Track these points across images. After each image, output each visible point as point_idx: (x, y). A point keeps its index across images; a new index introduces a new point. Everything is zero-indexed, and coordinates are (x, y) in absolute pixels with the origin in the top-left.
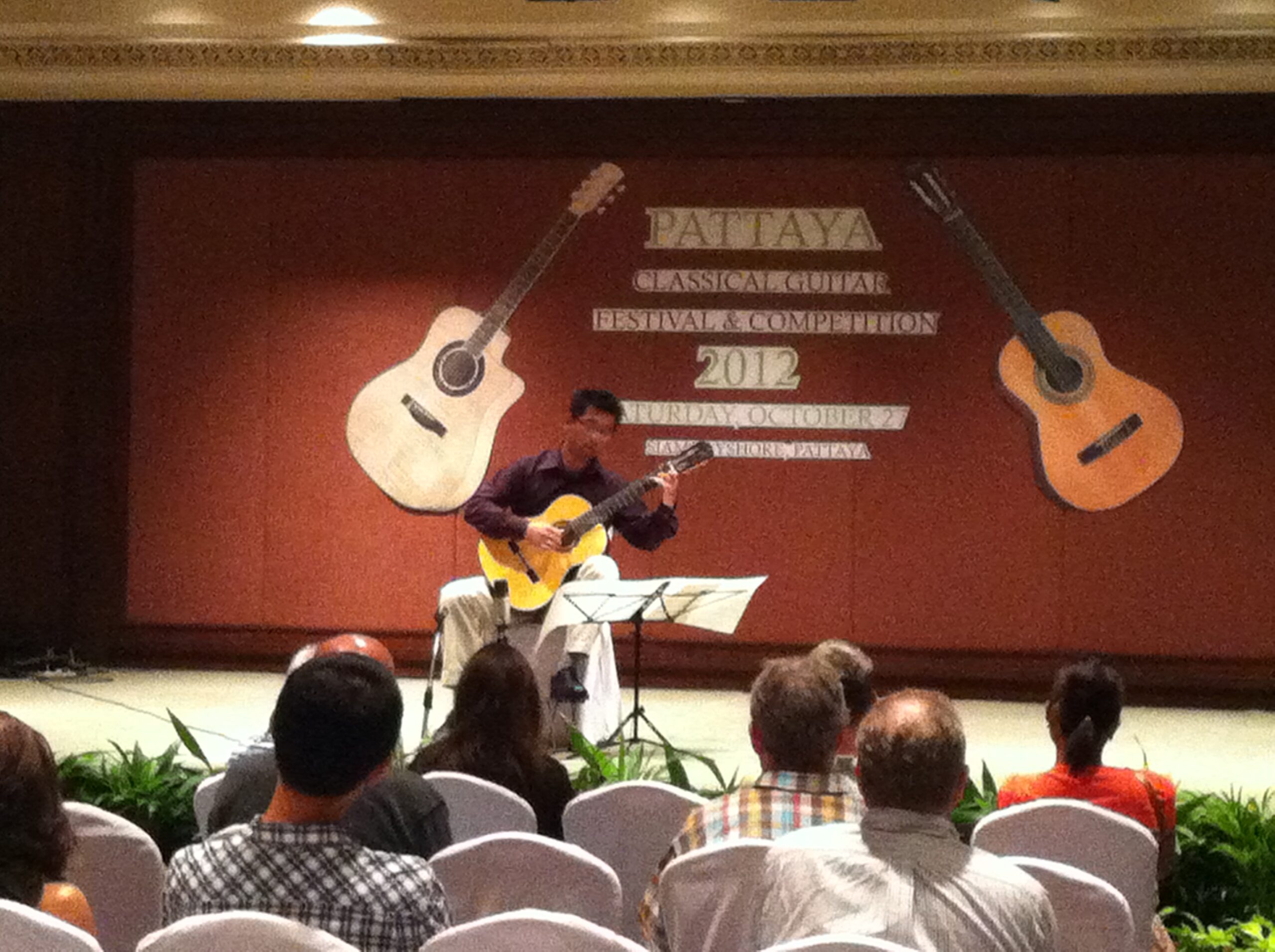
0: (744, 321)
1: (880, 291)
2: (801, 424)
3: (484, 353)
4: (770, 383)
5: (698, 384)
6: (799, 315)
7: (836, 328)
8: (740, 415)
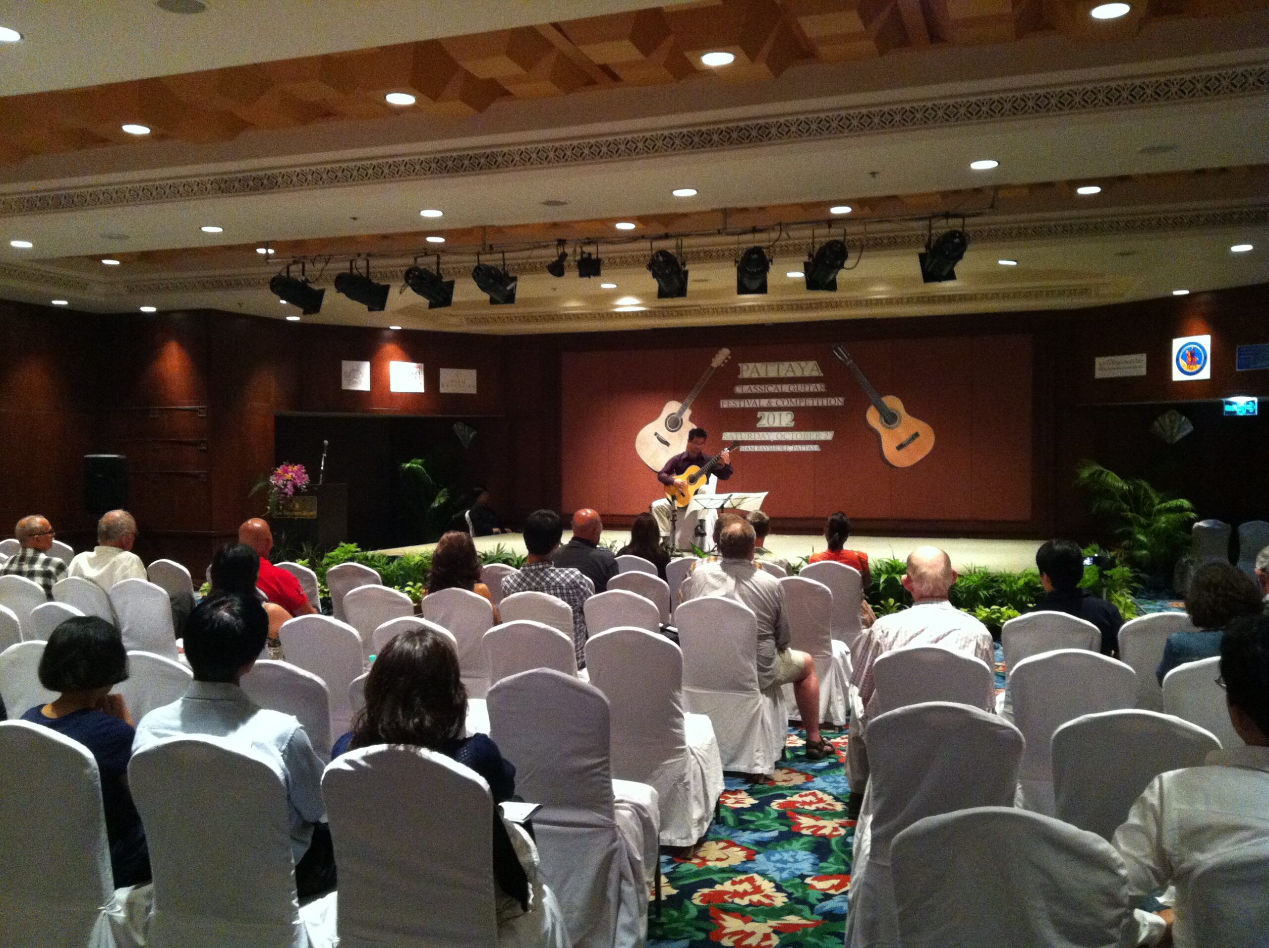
0: (774, 402)
1: (823, 390)
2: (795, 439)
3: (683, 417)
4: (784, 425)
5: (758, 426)
6: (794, 400)
7: (807, 404)
8: (773, 436)
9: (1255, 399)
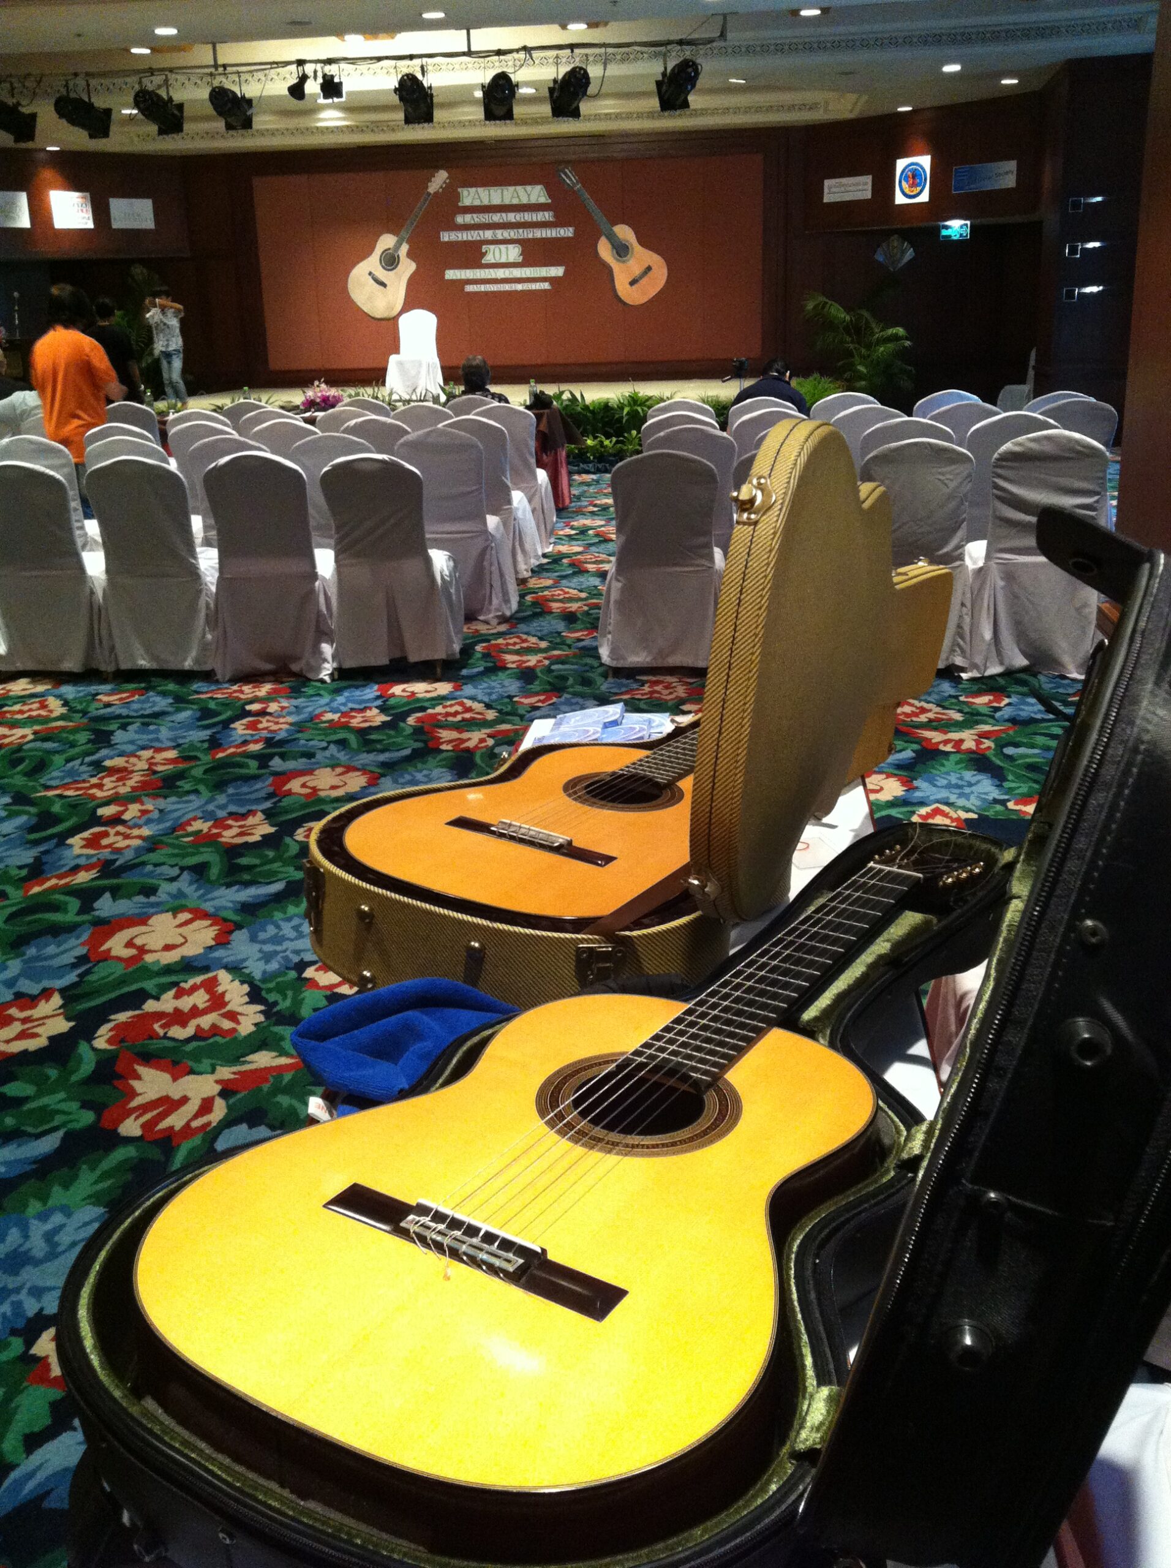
0: (500, 234)
1: (552, 219)
2: (524, 276)
3: (399, 252)
4: (511, 260)
5: (483, 261)
6: (521, 231)
7: (535, 235)
8: (501, 273)
9: (968, 222)
